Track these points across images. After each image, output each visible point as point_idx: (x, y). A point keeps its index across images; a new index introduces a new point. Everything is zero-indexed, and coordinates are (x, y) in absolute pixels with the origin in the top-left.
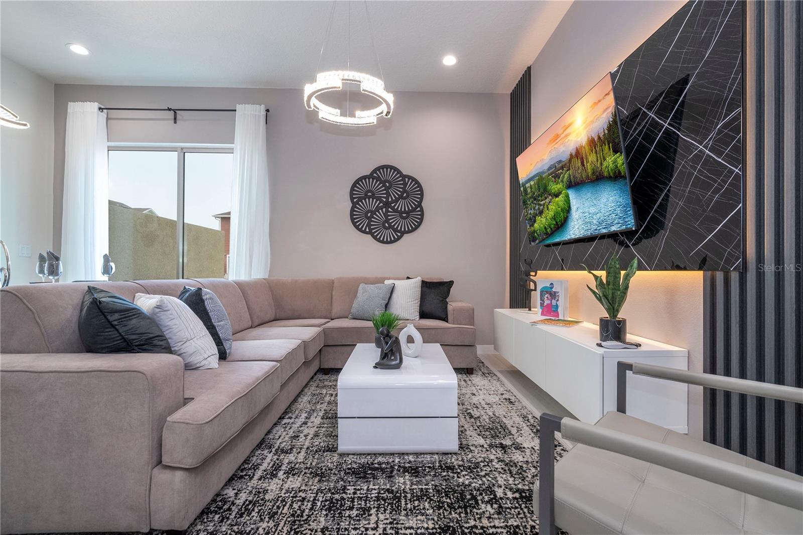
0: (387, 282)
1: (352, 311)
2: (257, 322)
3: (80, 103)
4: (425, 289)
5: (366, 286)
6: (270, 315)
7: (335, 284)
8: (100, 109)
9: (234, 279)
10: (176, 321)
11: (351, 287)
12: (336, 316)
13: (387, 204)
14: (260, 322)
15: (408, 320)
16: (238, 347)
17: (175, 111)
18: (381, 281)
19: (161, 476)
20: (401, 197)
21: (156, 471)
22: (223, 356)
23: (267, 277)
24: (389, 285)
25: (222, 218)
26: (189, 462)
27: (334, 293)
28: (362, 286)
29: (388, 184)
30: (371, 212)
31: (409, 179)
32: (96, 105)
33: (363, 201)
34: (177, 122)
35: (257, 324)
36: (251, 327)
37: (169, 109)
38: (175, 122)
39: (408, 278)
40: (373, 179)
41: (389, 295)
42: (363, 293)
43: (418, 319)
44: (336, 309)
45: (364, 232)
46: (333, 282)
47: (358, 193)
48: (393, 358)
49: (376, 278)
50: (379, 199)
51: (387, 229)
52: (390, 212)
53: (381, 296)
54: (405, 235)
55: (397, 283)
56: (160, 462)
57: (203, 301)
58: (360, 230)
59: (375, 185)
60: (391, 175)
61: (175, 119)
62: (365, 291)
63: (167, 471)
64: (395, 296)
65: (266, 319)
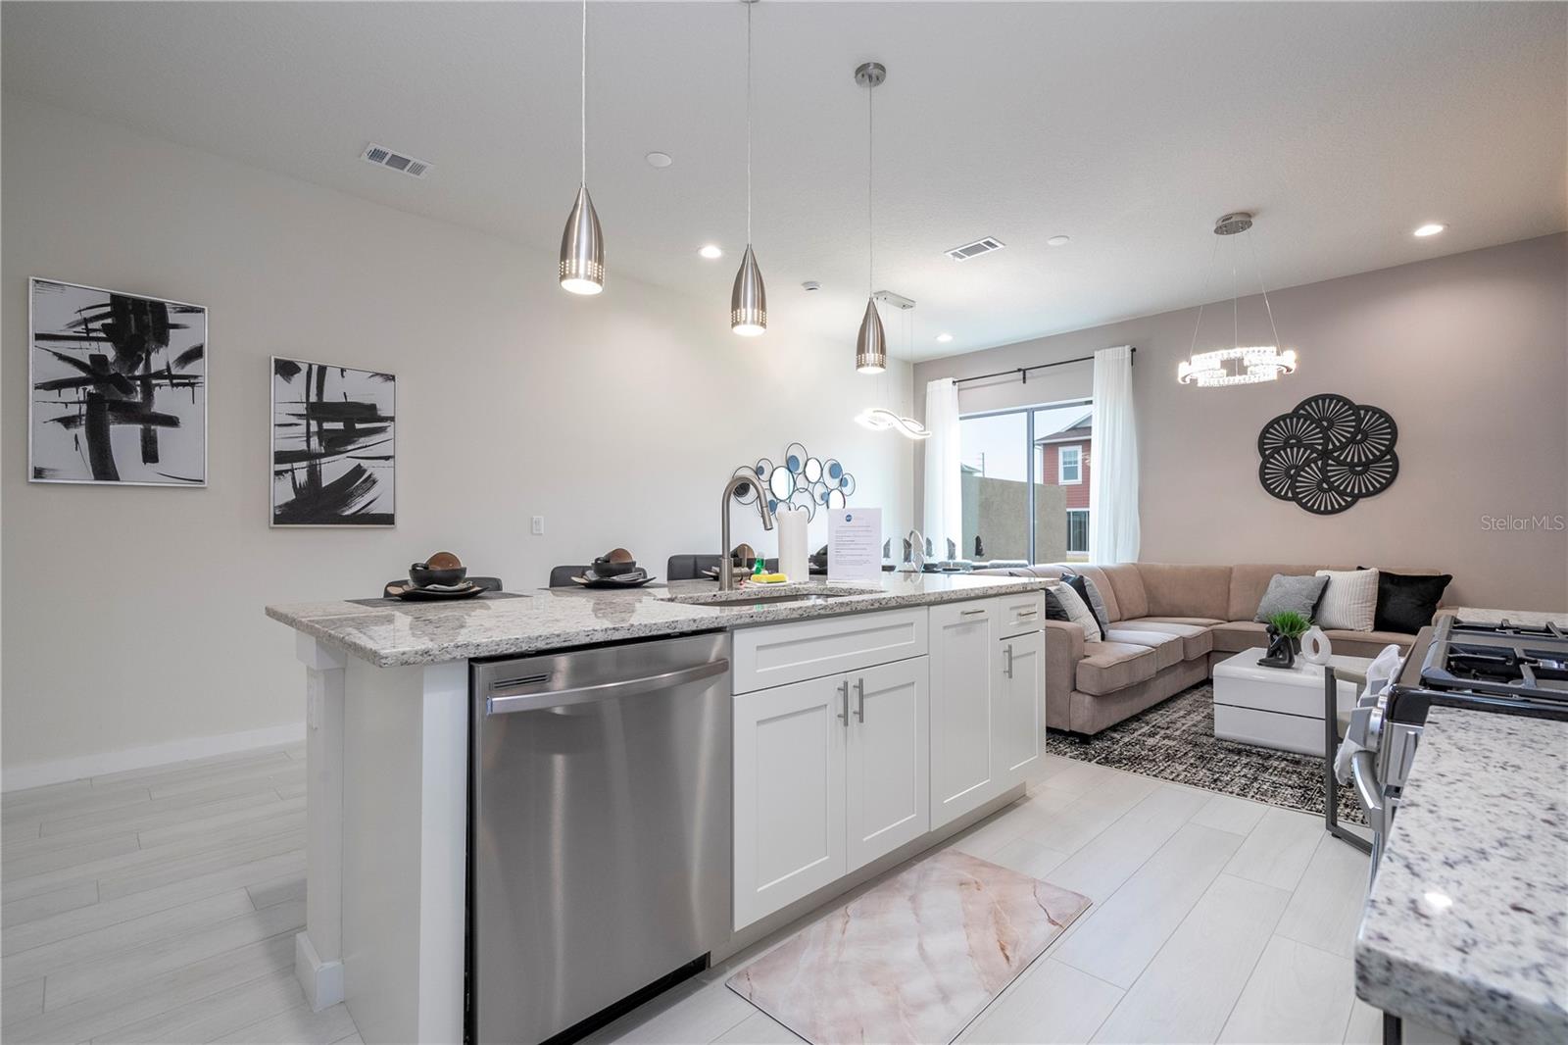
0: (1320, 574)
1: (1258, 611)
2: (1126, 616)
3: (937, 381)
4: (1388, 586)
5: (1282, 578)
6: (1143, 609)
7: (1234, 575)
8: (954, 382)
9: (1099, 565)
10: (1070, 601)
11: (1259, 579)
12: (1235, 618)
13: (1325, 454)
14: (1130, 616)
15: (1352, 630)
16: (1111, 633)
17: (1024, 371)
18: (1310, 571)
19: (1076, 697)
20: (1352, 441)
21: (1073, 693)
22: (1103, 638)
23: (1136, 562)
24: (1323, 577)
25: (1045, 445)
26: (1094, 691)
27: (1231, 587)
28: (1276, 577)
29: (1325, 424)
30: (1296, 467)
31: (1367, 412)
32: (951, 380)
33: (1282, 452)
34: (1027, 381)
35: (1125, 618)
36: (1120, 620)
37: (1019, 370)
38: (1024, 382)
39: (1360, 568)
40: (1299, 419)
41: (1320, 592)
42: (1276, 587)
43: (1370, 630)
44: (1235, 608)
45: (1285, 498)
46: (1231, 570)
47: (1271, 442)
48: (1281, 657)
49: (1304, 566)
50: (1311, 447)
51: (1325, 491)
52: (1332, 465)
53: (1305, 593)
54: (1361, 500)
55: (1335, 576)
56: (1075, 690)
57: (1085, 587)
58: (1278, 496)
59: (1302, 427)
60: (1332, 408)
61: (1024, 378)
62: (1279, 585)
63: (1080, 695)
64: (1329, 593)
65: (1137, 614)
